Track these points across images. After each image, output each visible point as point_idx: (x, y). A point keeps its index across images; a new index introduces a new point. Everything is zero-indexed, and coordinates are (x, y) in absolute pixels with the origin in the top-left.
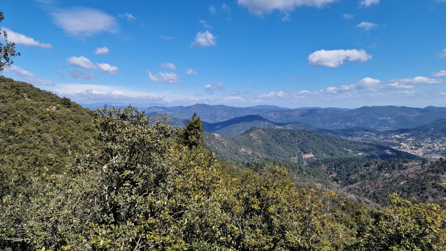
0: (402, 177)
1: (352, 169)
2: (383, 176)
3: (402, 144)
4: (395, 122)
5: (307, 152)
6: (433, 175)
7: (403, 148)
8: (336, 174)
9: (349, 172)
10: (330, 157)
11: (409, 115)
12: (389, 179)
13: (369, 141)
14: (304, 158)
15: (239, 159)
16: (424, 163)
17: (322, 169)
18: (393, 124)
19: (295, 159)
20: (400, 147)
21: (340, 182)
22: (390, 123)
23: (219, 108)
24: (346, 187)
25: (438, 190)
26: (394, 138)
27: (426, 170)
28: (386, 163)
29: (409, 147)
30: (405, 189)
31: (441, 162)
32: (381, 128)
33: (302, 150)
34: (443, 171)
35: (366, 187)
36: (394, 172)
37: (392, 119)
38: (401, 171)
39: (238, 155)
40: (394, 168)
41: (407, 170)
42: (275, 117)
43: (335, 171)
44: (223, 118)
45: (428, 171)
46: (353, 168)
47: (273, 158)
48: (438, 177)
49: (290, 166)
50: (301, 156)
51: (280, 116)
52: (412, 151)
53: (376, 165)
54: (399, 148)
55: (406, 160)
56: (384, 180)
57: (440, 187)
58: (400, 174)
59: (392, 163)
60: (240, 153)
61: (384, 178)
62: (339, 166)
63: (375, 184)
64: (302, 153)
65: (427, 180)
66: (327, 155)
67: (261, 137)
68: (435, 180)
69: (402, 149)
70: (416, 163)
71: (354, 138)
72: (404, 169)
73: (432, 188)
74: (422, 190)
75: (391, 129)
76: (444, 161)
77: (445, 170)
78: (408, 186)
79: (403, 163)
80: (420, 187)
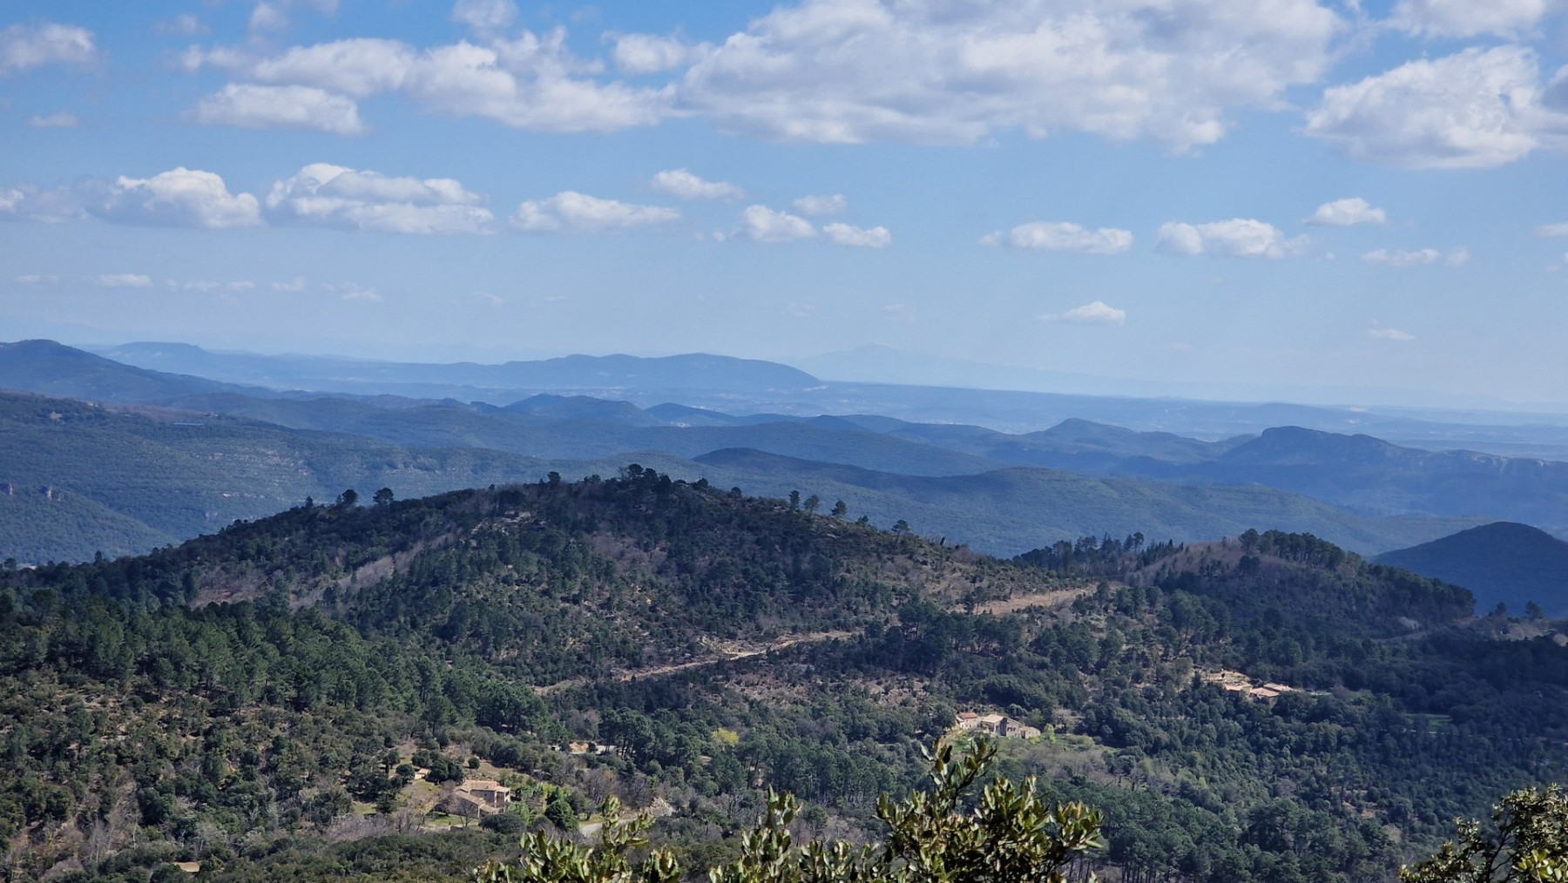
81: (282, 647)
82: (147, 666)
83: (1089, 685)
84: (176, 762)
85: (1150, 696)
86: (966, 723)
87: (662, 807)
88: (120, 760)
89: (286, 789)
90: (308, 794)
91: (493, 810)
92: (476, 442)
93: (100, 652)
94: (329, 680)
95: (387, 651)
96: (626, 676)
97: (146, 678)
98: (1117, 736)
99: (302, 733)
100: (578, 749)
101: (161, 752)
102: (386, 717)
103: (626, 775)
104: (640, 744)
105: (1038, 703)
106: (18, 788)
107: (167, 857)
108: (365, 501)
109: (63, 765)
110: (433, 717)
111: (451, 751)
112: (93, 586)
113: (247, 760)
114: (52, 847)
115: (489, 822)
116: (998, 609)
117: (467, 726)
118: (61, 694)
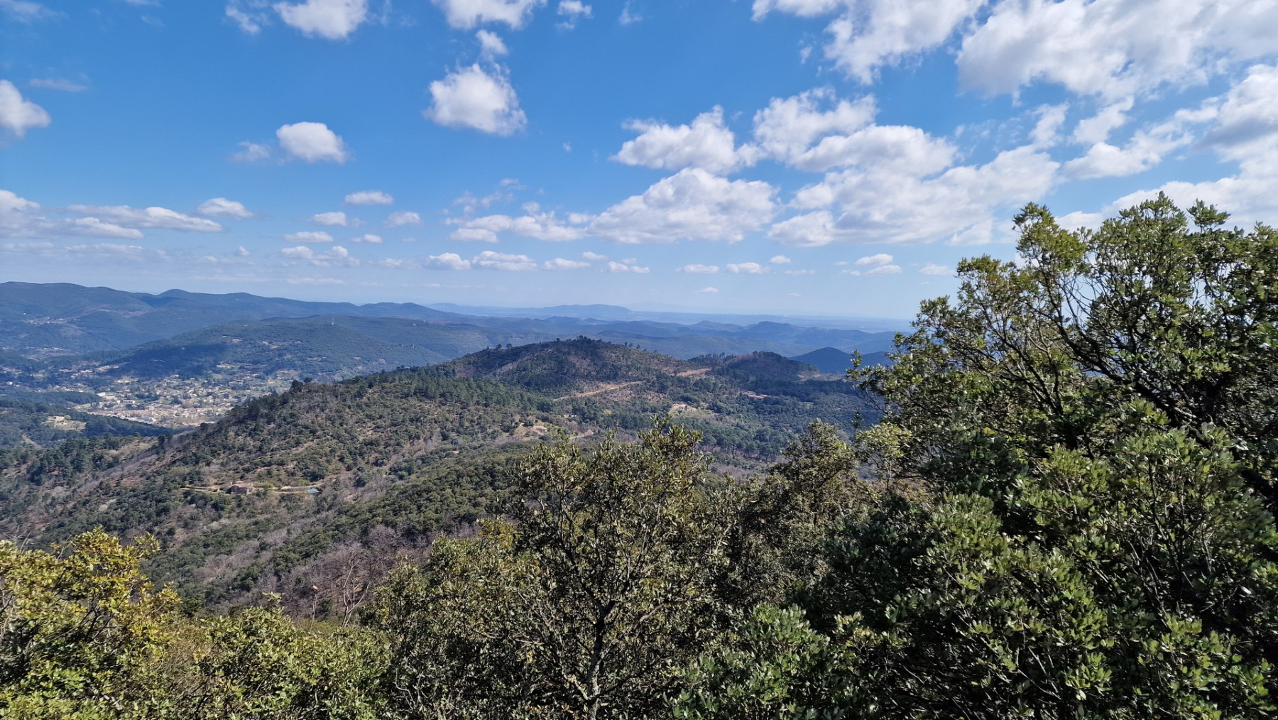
0: (104, 491)
2: (45, 497)
3: (101, 395)
4: (79, 333)
6: (185, 470)
7: (105, 405)
11: (121, 313)
12: (65, 502)
16: (162, 441)
18: (75, 337)
20: (98, 404)
22: (64, 334)
25: (197, 507)
26: (77, 380)
27: (168, 460)
28: (55, 457)
29: (122, 402)
30: (114, 523)
31: (204, 435)
32: (36, 353)
34: (209, 457)
36: (80, 478)
37: (72, 322)
38: (102, 474)
40: (78, 468)
41: (118, 468)
45: (174, 463)
48: (198, 473)
52: (130, 412)
53: (24, 468)
54: (95, 408)
55: (113, 439)
56: (47, 507)
57: (204, 497)
58: (96, 483)
59: (75, 453)
61: (49, 501)
65: (172, 485)
68: (190, 483)
69: (103, 409)
70: (144, 446)
72: (110, 466)
73: (184, 505)
74: (158, 514)
75: (67, 353)
76: (210, 430)
77: (214, 454)
78: (120, 513)
79: (106, 451)
80: (152, 510)
81: (481, 389)
82: (443, 395)
83: (710, 396)
84: (452, 422)
85: (728, 398)
86: (676, 407)
87: (590, 432)
88: (435, 422)
89: (483, 429)
90: (490, 431)
91: (542, 434)
92: (537, 330)
93: (429, 392)
94: (495, 399)
95: (511, 390)
96: (579, 395)
97: (442, 399)
98: (719, 410)
99: (487, 413)
100: (566, 416)
101: (447, 420)
102: (512, 408)
103: (580, 423)
104: (583, 414)
105: (696, 401)
106: (406, 431)
107: (449, 450)
108: (504, 348)
109: (419, 424)
110: (524, 408)
111: (530, 418)
112: (426, 373)
113: (472, 421)
114: (416, 447)
115: (541, 438)
116: (683, 374)
117: (534, 411)
118: (418, 404)
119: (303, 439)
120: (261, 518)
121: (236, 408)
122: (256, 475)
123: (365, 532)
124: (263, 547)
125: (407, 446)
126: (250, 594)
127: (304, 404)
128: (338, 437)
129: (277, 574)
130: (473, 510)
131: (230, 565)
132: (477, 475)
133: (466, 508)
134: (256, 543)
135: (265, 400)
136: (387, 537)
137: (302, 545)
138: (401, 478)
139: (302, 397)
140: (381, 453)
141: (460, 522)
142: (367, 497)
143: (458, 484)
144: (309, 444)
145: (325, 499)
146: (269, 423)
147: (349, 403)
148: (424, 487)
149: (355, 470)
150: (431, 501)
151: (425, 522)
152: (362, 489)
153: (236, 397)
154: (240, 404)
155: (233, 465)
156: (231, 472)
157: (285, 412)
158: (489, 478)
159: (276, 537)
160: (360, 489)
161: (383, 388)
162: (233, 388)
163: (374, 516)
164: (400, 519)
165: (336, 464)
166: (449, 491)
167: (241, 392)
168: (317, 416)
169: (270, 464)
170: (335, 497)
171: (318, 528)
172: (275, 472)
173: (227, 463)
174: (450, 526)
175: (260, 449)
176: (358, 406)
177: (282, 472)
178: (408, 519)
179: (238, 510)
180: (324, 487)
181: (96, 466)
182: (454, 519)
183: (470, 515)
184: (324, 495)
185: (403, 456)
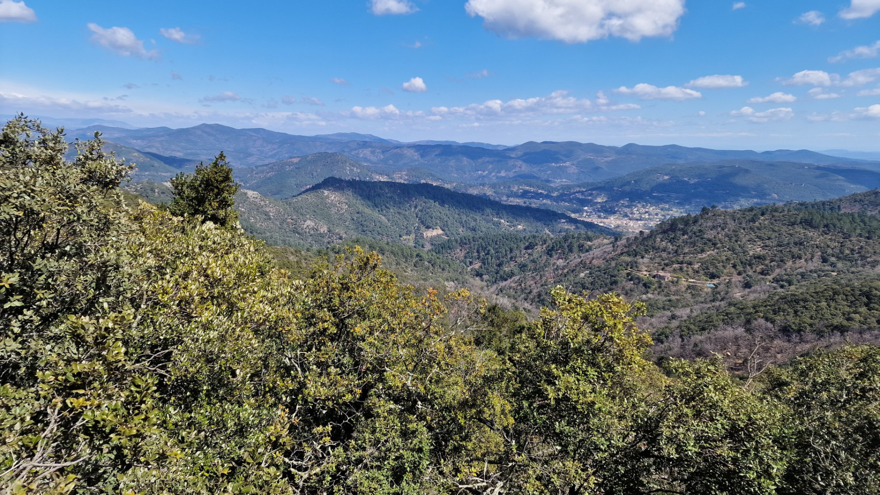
0: (583, 265)
1: (506, 255)
2: (554, 264)
3: (585, 208)
4: (576, 171)
5: (431, 225)
6: (628, 259)
7: (587, 215)
8: (479, 264)
9: (501, 259)
10: (470, 234)
11: (599, 159)
12: (563, 269)
13: (536, 204)
14: (425, 236)
15: (301, 242)
16: (616, 240)
17: (457, 255)
18: (574, 173)
19: (409, 240)
20: (583, 214)
21: (485, 277)
22: (568, 172)
23: (254, 134)
24: (495, 287)
25: (634, 284)
26: (573, 199)
27: (619, 251)
28: (560, 242)
29: (596, 213)
30: (587, 285)
31: (641, 238)
32: (554, 182)
33: (422, 222)
34: (643, 253)
35: (528, 284)
36: (572, 256)
37: (573, 164)
38: (582, 255)
39: (299, 233)
40: (571, 251)
41: (591, 252)
42: (373, 159)
43: (478, 258)
44: (265, 157)
45: (622, 254)
46: (508, 253)
47: (369, 239)
48: (636, 262)
49: (400, 253)
50: (421, 234)
51: (382, 157)
52: (600, 220)
53: (545, 246)
54: (581, 216)
55: (590, 235)
56: (554, 270)
57: (638, 278)
58: (579, 260)
59: (569, 241)
60: (302, 229)
61: (555, 267)
62: (484, 249)
63: (541, 278)
64: (423, 228)
65: (620, 268)
66: (465, 230)
67: (346, 199)
68: (631, 268)
69: (585, 217)
70: (606, 241)
71: (511, 199)
72: (587, 251)
73: (627, 281)
74: (611, 284)
75: (569, 183)
76: (645, 236)
77: (647, 251)
78: (590, 279)
79: (585, 242)
80: (608, 281)
81: (865, 224)
82: (826, 226)
84: (832, 249)
88: (817, 247)
89: (863, 258)
90: (870, 260)
93: (814, 222)
97: (826, 229)
99: (869, 245)
101: (828, 246)
106: (790, 251)
107: (828, 271)
109: (802, 247)
112: (813, 207)
113: (852, 250)
114: (797, 265)
118: (802, 231)
119: (706, 248)
120: (673, 298)
121: (663, 223)
122: (672, 269)
123: (748, 322)
124: (673, 317)
125: (790, 263)
126: (663, 346)
127: (710, 224)
128: (733, 250)
129: (681, 336)
130: (845, 323)
131: (651, 324)
132: (852, 295)
133: (839, 320)
134: (669, 313)
135: (682, 219)
136: (767, 329)
137: (700, 321)
138: (782, 287)
139: (709, 218)
140: (767, 266)
141: (832, 331)
142: (752, 297)
143: (833, 300)
144: (711, 253)
145: (719, 293)
146: (683, 235)
147: (744, 225)
148: (801, 297)
149: (744, 275)
150: (807, 309)
151: (799, 324)
152: (749, 290)
153: (663, 216)
154: (665, 221)
155: (657, 260)
156: (656, 264)
157: (695, 228)
158: (865, 299)
159: (683, 313)
160: (748, 290)
161: (773, 216)
162: (662, 210)
163: (757, 312)
164: (779, 317)
165: (729, 269)
166: (824, 304)
167: (667, 212)
168: (718, 233)
169: (682, 263)
170: (727, 293)
171: (712, 311)
172: (685, 269)
173: (654, 258)
174: (823, 331)
175: (676, 252)
176: (751, 228)
177: (690, 270)
178: (786, 319)
179: (659, 290)
180: (719, 284)
181: (580, 250)
182: (827, 327)
183: (843, 326)
184: (718, 289)
185: (785, 270)
